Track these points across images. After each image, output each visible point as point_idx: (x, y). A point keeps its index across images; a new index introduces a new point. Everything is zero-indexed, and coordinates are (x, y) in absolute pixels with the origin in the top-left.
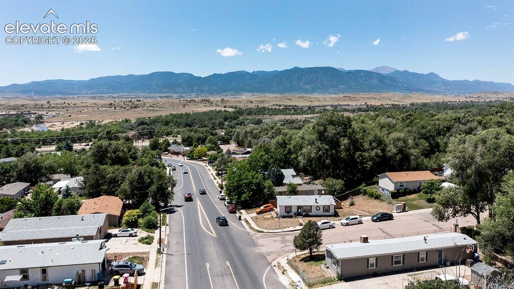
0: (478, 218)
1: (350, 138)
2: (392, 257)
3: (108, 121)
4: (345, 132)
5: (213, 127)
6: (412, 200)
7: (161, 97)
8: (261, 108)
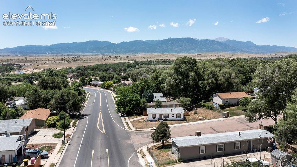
0: (275, 119)
1: (196, 72)
2: (217, 146)
3: (60, 68)
4: (192, 68)
5: (120, 71)
6: (234, 110)
7: (92, 55)
8: (149, 61)
